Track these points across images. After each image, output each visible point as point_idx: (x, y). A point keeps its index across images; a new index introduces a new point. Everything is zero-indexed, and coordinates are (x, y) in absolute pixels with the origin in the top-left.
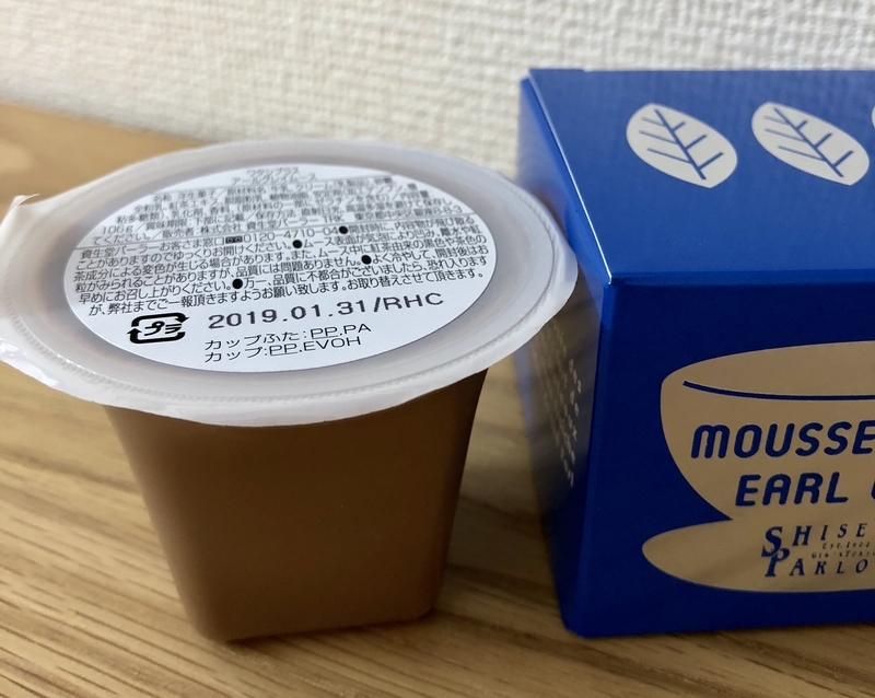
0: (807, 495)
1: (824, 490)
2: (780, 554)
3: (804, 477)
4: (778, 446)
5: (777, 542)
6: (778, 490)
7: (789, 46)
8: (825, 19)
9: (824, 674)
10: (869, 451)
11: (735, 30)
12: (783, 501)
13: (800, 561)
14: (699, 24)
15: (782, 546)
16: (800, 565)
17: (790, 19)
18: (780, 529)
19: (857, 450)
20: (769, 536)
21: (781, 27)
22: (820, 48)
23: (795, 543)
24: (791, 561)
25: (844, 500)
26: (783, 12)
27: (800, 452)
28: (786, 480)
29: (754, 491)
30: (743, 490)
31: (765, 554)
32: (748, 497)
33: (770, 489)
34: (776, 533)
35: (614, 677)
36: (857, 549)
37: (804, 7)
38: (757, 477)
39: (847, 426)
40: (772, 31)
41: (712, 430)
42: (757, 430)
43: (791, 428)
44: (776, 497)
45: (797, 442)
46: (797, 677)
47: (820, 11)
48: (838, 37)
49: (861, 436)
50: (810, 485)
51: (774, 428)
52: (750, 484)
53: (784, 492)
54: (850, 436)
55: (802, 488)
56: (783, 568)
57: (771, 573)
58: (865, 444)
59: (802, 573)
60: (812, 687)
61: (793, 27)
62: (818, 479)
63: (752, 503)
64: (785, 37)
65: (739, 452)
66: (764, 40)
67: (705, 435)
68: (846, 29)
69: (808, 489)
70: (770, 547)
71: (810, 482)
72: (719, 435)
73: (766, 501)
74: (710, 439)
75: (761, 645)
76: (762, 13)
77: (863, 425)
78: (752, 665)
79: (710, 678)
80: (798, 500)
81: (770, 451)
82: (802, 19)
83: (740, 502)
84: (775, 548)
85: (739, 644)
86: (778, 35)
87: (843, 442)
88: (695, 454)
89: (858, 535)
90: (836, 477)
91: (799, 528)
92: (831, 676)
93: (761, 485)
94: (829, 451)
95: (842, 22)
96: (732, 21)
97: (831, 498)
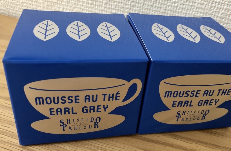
0: (186, 105)
1: (189, 104)
2: (179, 117)
3: (186, 101)
4: (181, 95)
5: (179, 114)
6: (180, 104)
7: (180, 10)
8: (188, 5)
9: (186, 140)
10: (198, 96)
11: (169, 6)
12: (181, 106)
13: (183, 118)
14: (162, 4)
15: (180, 115)
16: (183, 119)
17: (181, 4)
18: (180, 112)
19: (196, 96)
20: (178, 113)
21: (179, 6)
22: (187, 11)
23: (182, 115)
24: (181, 118)
25: (193, 106)
26: (180, 3)
27: (185, 96)
28: (182, 102)
29: (176, 104)
30: (174, 104)
31: (177, 117)
32: (174, 105)
33: (179, 104)
34: (179, 113)
35: (147, 142)
36: (194, 116)
37: (184, 2)
38: (176, 101)
39: (194, 91)
40: (177, 7)
41: (169, 92)
42: (177, 92)
43: (184, 91)
44: (180, 105)
45: (185, 95)
46: (182, 141)
47: (187, 3)
48: (191, 9)
49: (197, 93)
50: (186, 103)
51: (181, 92)
52: (175, 103)
53: (181, 104)
54: (195, 93)
55: (185, 103)
56: (180, 119)
57: (177, 121)
58: (197, 95)
59: (183, 121)
60: (184, 142)
61: (181, 6)
62: (188, 102)
63: (175, 107)
64: (180, 8)
65: (173, 96)
66: (175, 8)
67: (167, 93)
68: (192, 8)
69: (186, 104)
70: (178, 115)
71: (186, 102)
72: (170, 93)
73: (178, 106)
74: (168, 94)
75: (174, 135)
76: (175, 3)
77: (198, 91)
78: (173, 139)
79: (165, 141)
80: (184, 106)
81: (180, 96)
82: (183, 5)
83: (173, 106)
84: (179, 115)
85: (170, 135)
86: (178, 8)
87: (193, 94)
88: (165, 97)
89: (194, 113)
90: (191, 101)
91: (183, 111)
92: (188, 140)
93: (177, 103)
94: (191, 96)
95: (192, 6)
96: (168, 4)
97: (190, 106)
